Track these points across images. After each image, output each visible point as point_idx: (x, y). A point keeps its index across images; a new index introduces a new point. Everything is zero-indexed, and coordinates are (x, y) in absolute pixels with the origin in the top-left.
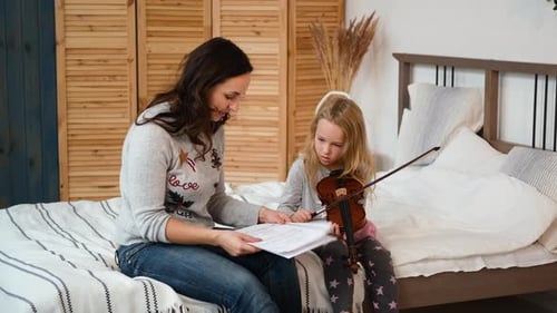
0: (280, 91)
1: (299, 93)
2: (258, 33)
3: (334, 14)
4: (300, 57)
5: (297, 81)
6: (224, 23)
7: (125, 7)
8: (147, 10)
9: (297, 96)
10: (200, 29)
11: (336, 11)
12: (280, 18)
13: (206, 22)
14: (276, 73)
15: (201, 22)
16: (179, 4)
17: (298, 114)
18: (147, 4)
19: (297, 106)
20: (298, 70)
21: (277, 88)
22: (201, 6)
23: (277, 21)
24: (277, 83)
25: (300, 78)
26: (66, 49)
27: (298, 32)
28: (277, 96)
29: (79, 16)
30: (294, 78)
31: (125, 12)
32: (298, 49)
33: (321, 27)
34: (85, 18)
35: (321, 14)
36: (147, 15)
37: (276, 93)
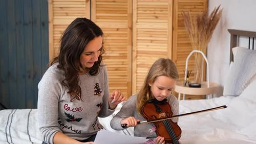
0: (168, 49)
1: (179, 51)
2: (157, 17)
3: (202, 7)
4: (179, 31)
5: (178, 44)
6: (139, 12)
7: (85, 3)
8: (96, 5)
9: (178, 52)
10: (126, 15)
11: (203, 5)
12: (169, 9)
13: (129, 11)
14: (166, 39)
15: (127, 11)
16: (114, 2)
17: (178, 62)
18: (97, 2)
19: (178, 58)
20: (178, 38)
21: (166, 48)
22: (126, 2)
23: (167, 11)
24: (166, 45)
25: (179, 42)
26: (54, 25)
27: (179, 17)
28: (165, 52)
29: (61, 8)
30: (176, 42)
31: (84, 6)
32: (179, 26)
33: (188, 14)
34: (64, 9)
35: (193, 7)
36: (96, 7)
37: (166, 51)
